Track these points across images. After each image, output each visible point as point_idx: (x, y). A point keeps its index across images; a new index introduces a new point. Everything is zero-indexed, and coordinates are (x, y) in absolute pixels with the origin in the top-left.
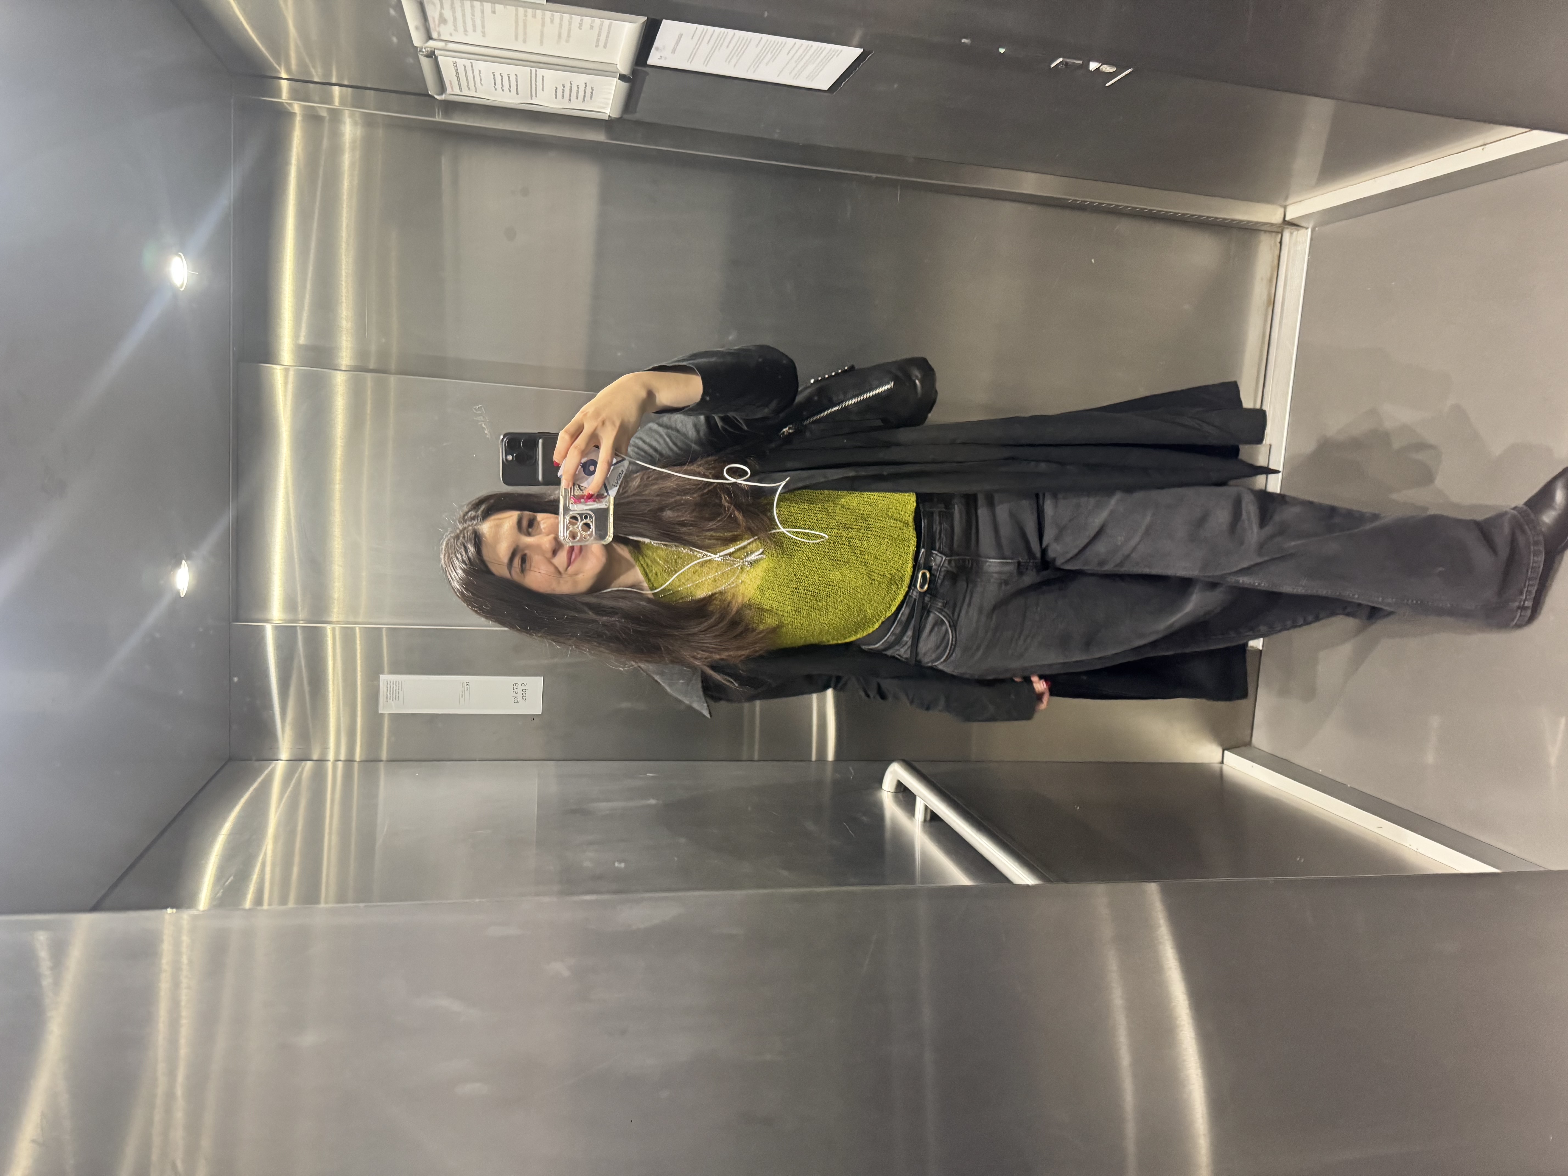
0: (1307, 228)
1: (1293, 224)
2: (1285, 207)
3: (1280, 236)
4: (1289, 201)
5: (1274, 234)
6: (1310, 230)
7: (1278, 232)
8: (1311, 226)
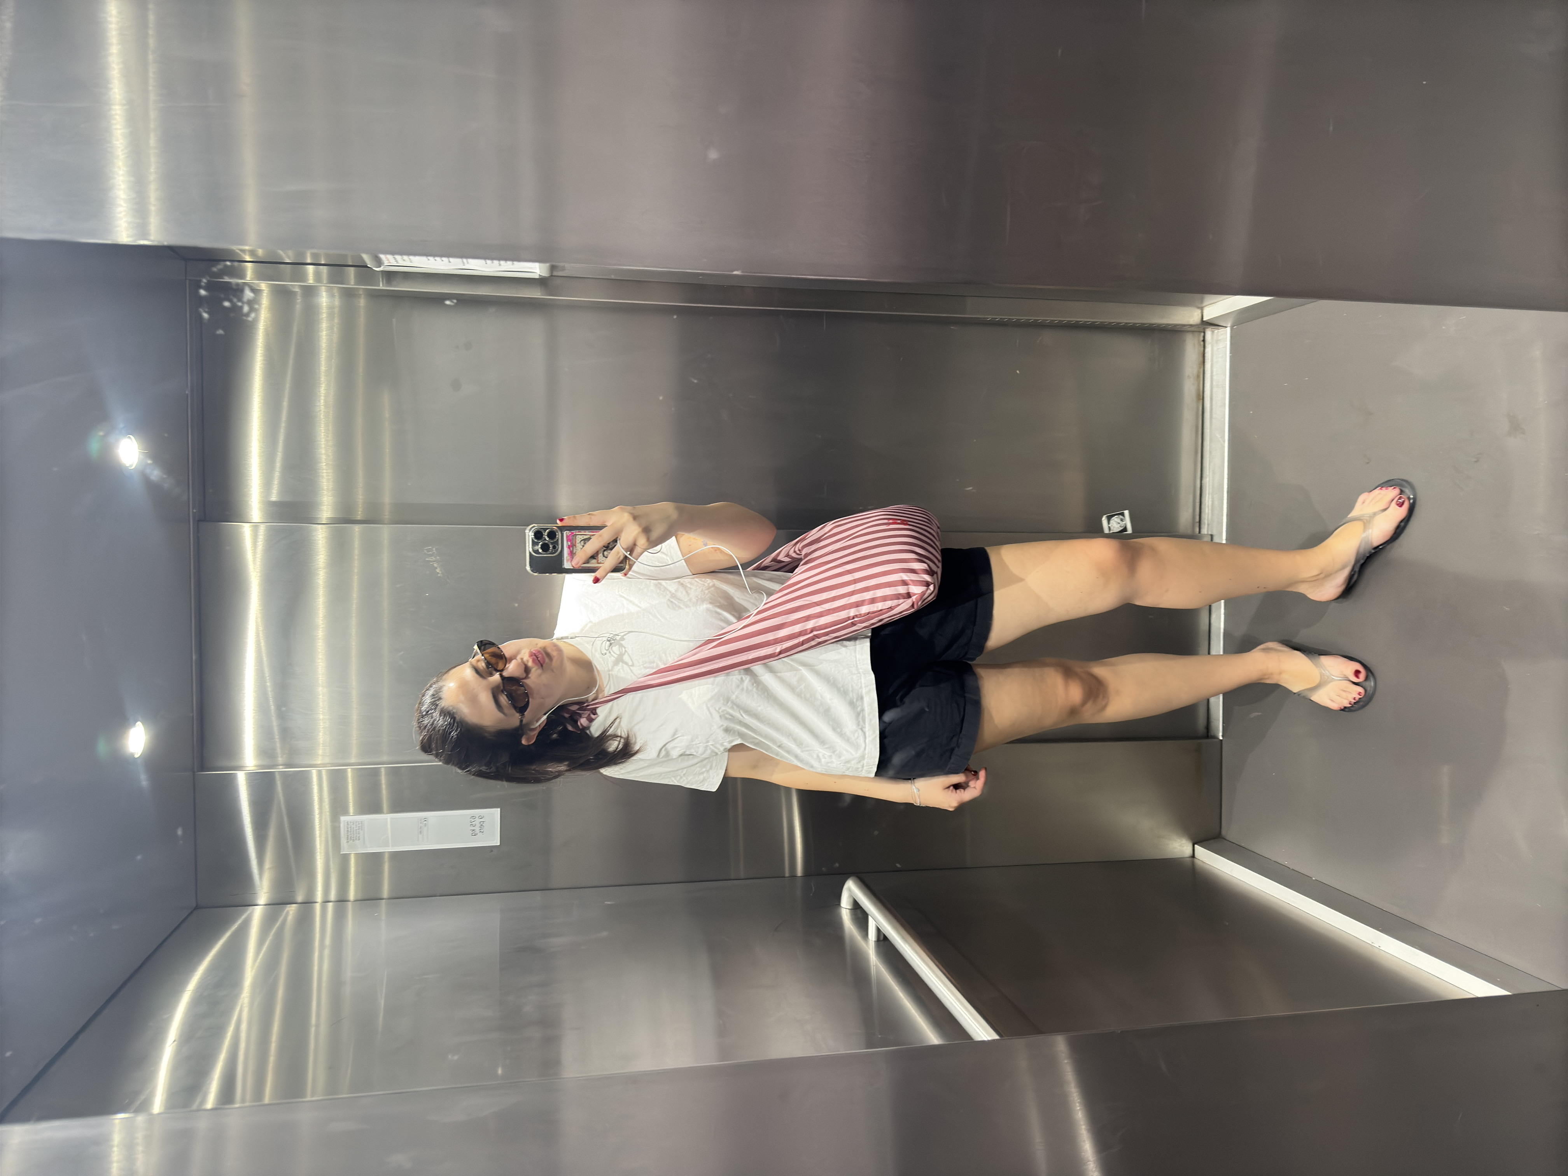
0: (1226, 327)
1: (1211, 325)
2: (1202, 309)
3: (1202, 334)
4: (1205, 304)
5: (1196, 334)
6: (1228, 329)
7: (1200, 332)
8: (1229, 325)
